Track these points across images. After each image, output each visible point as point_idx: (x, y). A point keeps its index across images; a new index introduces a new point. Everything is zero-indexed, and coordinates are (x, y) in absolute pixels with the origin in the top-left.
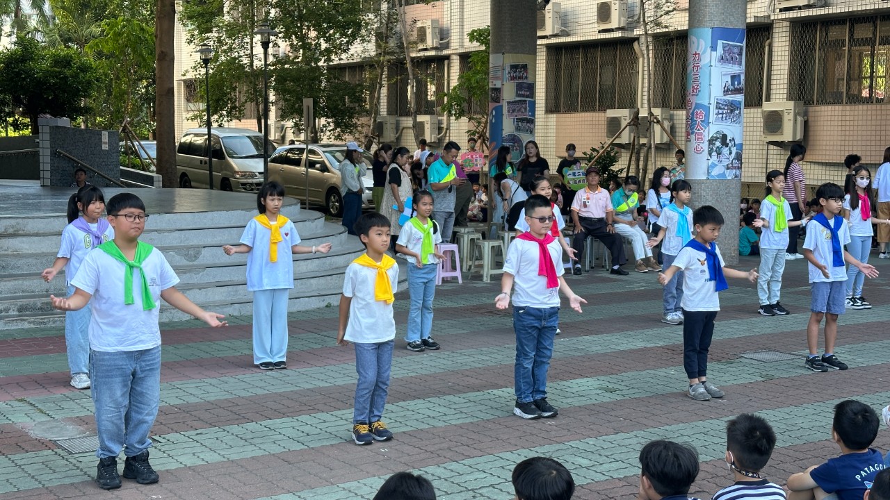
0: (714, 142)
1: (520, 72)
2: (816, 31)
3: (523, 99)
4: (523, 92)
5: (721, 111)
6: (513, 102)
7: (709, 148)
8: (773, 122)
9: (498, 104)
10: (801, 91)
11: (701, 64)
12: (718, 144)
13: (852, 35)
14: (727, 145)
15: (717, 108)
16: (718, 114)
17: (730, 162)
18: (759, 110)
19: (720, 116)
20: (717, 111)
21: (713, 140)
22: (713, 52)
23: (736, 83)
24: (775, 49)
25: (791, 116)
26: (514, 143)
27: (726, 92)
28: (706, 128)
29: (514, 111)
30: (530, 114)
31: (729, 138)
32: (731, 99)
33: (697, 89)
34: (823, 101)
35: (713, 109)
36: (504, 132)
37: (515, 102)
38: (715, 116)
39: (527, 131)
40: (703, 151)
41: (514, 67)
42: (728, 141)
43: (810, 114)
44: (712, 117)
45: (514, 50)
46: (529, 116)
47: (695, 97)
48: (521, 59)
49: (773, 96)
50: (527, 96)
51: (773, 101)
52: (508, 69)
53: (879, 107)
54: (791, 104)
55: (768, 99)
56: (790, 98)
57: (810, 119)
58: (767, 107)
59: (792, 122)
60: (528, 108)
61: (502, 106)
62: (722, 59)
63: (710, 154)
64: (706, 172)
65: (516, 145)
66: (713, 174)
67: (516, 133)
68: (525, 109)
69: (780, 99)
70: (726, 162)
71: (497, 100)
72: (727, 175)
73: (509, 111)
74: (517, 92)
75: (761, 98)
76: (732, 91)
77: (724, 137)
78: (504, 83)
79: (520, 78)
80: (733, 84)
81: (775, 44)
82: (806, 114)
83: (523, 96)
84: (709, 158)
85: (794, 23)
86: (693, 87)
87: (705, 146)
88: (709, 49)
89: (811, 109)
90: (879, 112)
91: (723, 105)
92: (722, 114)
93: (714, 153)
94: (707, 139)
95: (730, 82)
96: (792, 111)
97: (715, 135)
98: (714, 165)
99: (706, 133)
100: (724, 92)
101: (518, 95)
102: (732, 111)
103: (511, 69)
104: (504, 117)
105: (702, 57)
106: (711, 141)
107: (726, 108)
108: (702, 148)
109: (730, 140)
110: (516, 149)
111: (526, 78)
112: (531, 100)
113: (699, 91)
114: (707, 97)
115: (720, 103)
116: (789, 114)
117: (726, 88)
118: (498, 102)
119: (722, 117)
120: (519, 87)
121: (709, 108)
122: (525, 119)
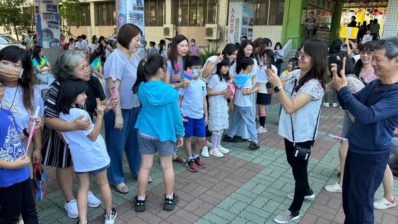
4: (50, 9)
5: (132, 18)
6: (45, 13)
8: (167, 31)
9: (38, 14)
10: (175, 21)
13: (190, 2)
15: (130, 16)
18: (162, 27)
20: (130, 18)
23: (139, 4)
24: (166, 6)
25: (172, 30)
26: (48, 33)
27: (134, 8)
29: (46, 18)
30: (56, 19)
32: (137, 12)
33: (120, 6)
34: (182, 25)
35: (128, 16)
36: (42, 27)
37: (47, 13)
38: (130, 21)
39: (55, 27)
43: (178, 29)
44: (128, 20)
46: (55, 20)
47: (119, 10)
49: (166, 23)
50: (54, 11)
51: (166, 24)
53: (199, 27)
54: (172, 25)
55: (165, 23)
56: (172, 23)
57: (178, 31)
58: (165, 26)
59: (172, 32)
60: (54, 17)
61: (40, 15)
65: (49, 34)
67: (49, 28)
68: (53, 17)
69: (168, 24)
71: (37, 12)
73: (44, 18)
74: (47, 9)
75: (163, 23)
76: (137, 8)
78: (40, 4)
79: (48, 2)
80: (138, 5)
81: (166, 5)
82: (177, 29)
83: (51, 11)
86: (118, 5)
89: (178, 27)
90: (199, 29)
91: (133, 15)
95: (136, 4)
100: (133, 8)
101: (49, 11)
102: (138, 19)
104: (42, 20)
107: (135, 17)
110: (50, 36)
111: (52, 2)
112: (56, 13)
113: (121, 7)
114: (125, 11)
115: (131, 14)
116: (171, 29)
117: (134, 7)
118: (38, 13)
119: (133, 21)
120: (48, 6)
121: (126, 16)
122: (53, 22)
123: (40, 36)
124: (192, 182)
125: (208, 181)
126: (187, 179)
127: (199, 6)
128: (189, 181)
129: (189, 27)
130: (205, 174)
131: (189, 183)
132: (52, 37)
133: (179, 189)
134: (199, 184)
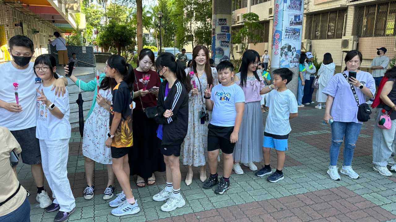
0: (284, 49)
1: (223, 22)
2: (364, 9)
3: (224, 33)
4: (224, 30)
5: (288, 34)
6: (219, 34)
7: (281, 52)
8: (345, 44)
10: (357, 32)
11: (279, 10)
12: (286, 50)
13: (378, 10)
14: (291, 51)
15: (286, 32)
16: (287, 35)
17: (293, 59)
18: (341, 40)
19: (288, 36)
21: (283, 48)
22: (285, 4)
23: (297, 19)
24: (348, 17)
25: (352, 42)
26: (220, 51)
27: (292, 24)
28: (280, 42)
29: (220, 38)
31: (292, 47)
32: (294, 27)
33: (276, 23)
34: (365, 36)
35: (284, 32)
36: (216, 47)
37: (221, 34)
38: (285, 36)
39: (226, 46)
40: (278, 54)
41: (221, 20)
42: (291, 49)
43: (360, 41)
44: (283, 36)
45: (221, 13)
46: (227, 40)
47: (276, 26)
48: (223, 16)
49: (346, 34)
50: (226, 32)
51: (346, 36)
52: (218, 21)
53: (387, 37)
54: (352, 37)
55: (344, 35)
56: (353, 34)
57: (359, 43)
58: (344, 38)
59: (352, 44)
60: (227, 37)
61: (215, 36)
62: (290, 7)
63: (281, 55)
64: (279, 64)
65: (221, 52)
66: (282, 65)
67: (221, 47)
68: (225, 37)
69: (349, 35)
70: (290, 59)
72: (290, 66)
73: (218, 38)
74: (221, 30)
75: (342, 35)
76: (295, 23)
77: (290, 47)
78: (216, 26)
79: (223, 24)
80: (295, 20)
81: (348, 15)
82: (358, 40)
83: (224, 32)
84: (281, 57)
85: (356, 6)
87: (279, 51)
88: (283, 2)
89: (360, 39)
90: (387, 40)
91: (289, 31)
92: (289, 35)
93: (283, 55)
94: (280, 48)
95: (294, 19)
96: (352, 40)
97: (284, 46)
98: (283, 61)
99: (280, 45)
100: (290, 24)
101: (222, 32)
102: (294, 34)
103: (219, 21)
104: (216, 41)
105: (280, 6)
106: (282, 49)
107: (291, 32)
108: (278, 52)
109: (293, 48)
111: (226, 24)
112: (228, 33)
113: (278, 24)
114: (281, 27)
115: (287, 30)
116: (351, 40)
117: (291, 22)
118: (214, 34)
119: (289, 37)
120: (223, 28)
121: (282, 32)
122: (225, 41)
123: (213, 54)
124: (289, 209)
125: (308, 214)
126: (284, 205)
127: (389, 13)
128: (286, 208)
129: (374, 38)
130: (308, 205)
131: (285, 210)
132: (223, 54)
133: (270, 213)
134: (294, 214)
